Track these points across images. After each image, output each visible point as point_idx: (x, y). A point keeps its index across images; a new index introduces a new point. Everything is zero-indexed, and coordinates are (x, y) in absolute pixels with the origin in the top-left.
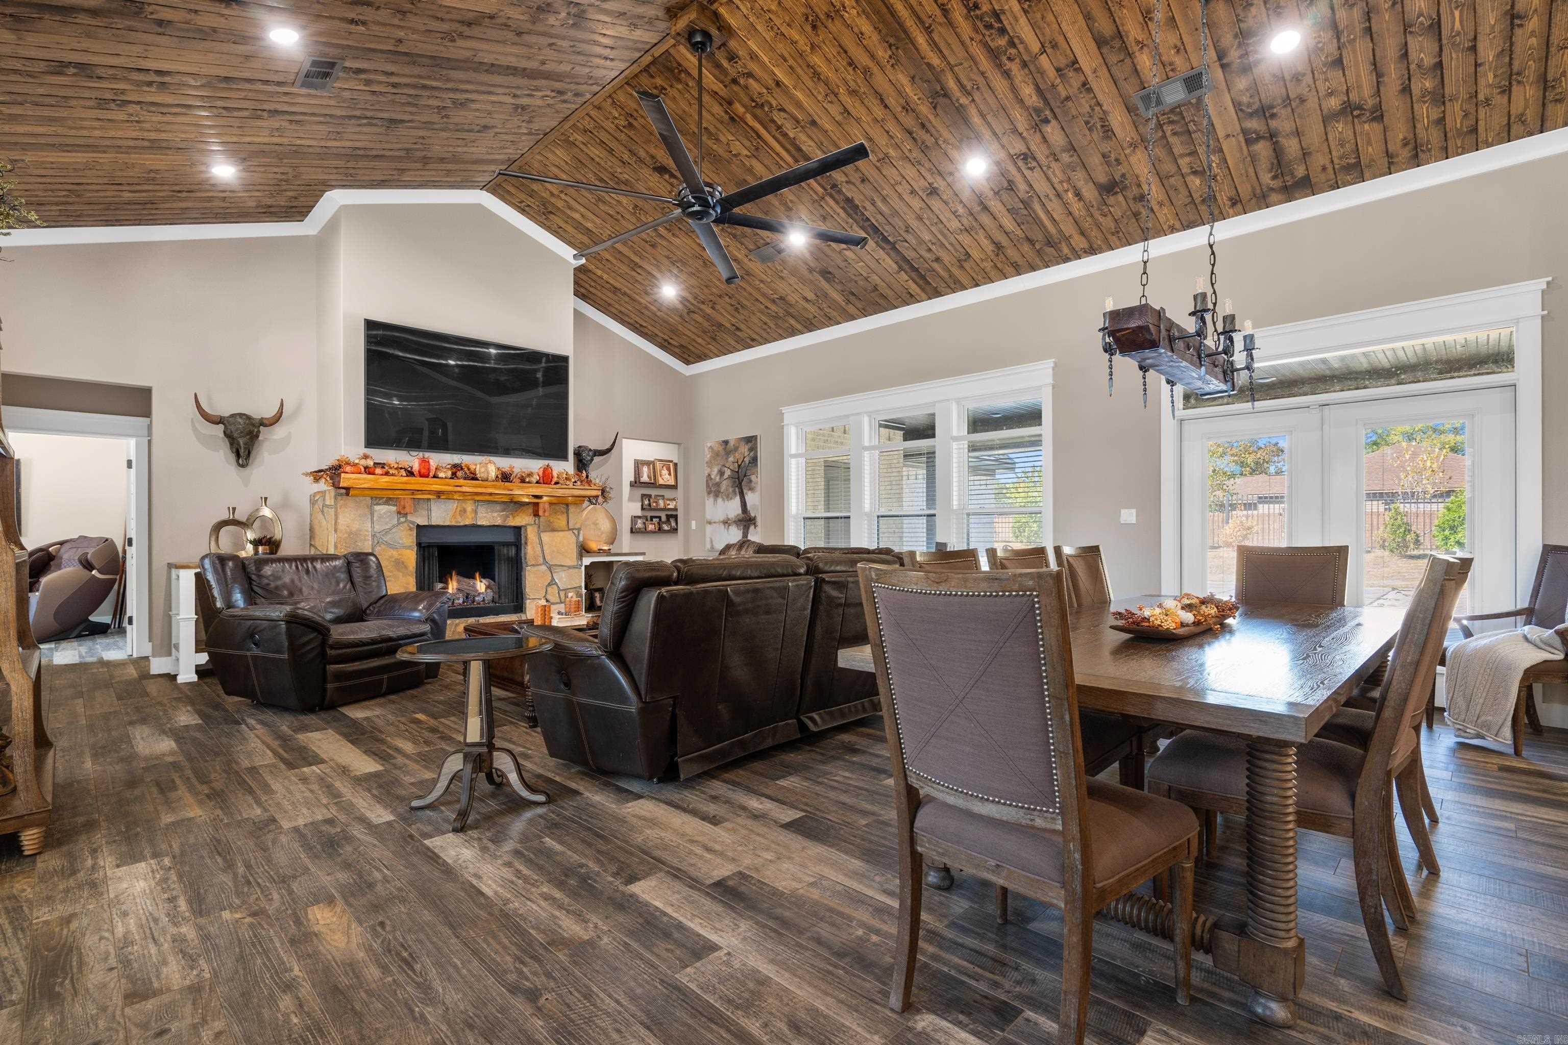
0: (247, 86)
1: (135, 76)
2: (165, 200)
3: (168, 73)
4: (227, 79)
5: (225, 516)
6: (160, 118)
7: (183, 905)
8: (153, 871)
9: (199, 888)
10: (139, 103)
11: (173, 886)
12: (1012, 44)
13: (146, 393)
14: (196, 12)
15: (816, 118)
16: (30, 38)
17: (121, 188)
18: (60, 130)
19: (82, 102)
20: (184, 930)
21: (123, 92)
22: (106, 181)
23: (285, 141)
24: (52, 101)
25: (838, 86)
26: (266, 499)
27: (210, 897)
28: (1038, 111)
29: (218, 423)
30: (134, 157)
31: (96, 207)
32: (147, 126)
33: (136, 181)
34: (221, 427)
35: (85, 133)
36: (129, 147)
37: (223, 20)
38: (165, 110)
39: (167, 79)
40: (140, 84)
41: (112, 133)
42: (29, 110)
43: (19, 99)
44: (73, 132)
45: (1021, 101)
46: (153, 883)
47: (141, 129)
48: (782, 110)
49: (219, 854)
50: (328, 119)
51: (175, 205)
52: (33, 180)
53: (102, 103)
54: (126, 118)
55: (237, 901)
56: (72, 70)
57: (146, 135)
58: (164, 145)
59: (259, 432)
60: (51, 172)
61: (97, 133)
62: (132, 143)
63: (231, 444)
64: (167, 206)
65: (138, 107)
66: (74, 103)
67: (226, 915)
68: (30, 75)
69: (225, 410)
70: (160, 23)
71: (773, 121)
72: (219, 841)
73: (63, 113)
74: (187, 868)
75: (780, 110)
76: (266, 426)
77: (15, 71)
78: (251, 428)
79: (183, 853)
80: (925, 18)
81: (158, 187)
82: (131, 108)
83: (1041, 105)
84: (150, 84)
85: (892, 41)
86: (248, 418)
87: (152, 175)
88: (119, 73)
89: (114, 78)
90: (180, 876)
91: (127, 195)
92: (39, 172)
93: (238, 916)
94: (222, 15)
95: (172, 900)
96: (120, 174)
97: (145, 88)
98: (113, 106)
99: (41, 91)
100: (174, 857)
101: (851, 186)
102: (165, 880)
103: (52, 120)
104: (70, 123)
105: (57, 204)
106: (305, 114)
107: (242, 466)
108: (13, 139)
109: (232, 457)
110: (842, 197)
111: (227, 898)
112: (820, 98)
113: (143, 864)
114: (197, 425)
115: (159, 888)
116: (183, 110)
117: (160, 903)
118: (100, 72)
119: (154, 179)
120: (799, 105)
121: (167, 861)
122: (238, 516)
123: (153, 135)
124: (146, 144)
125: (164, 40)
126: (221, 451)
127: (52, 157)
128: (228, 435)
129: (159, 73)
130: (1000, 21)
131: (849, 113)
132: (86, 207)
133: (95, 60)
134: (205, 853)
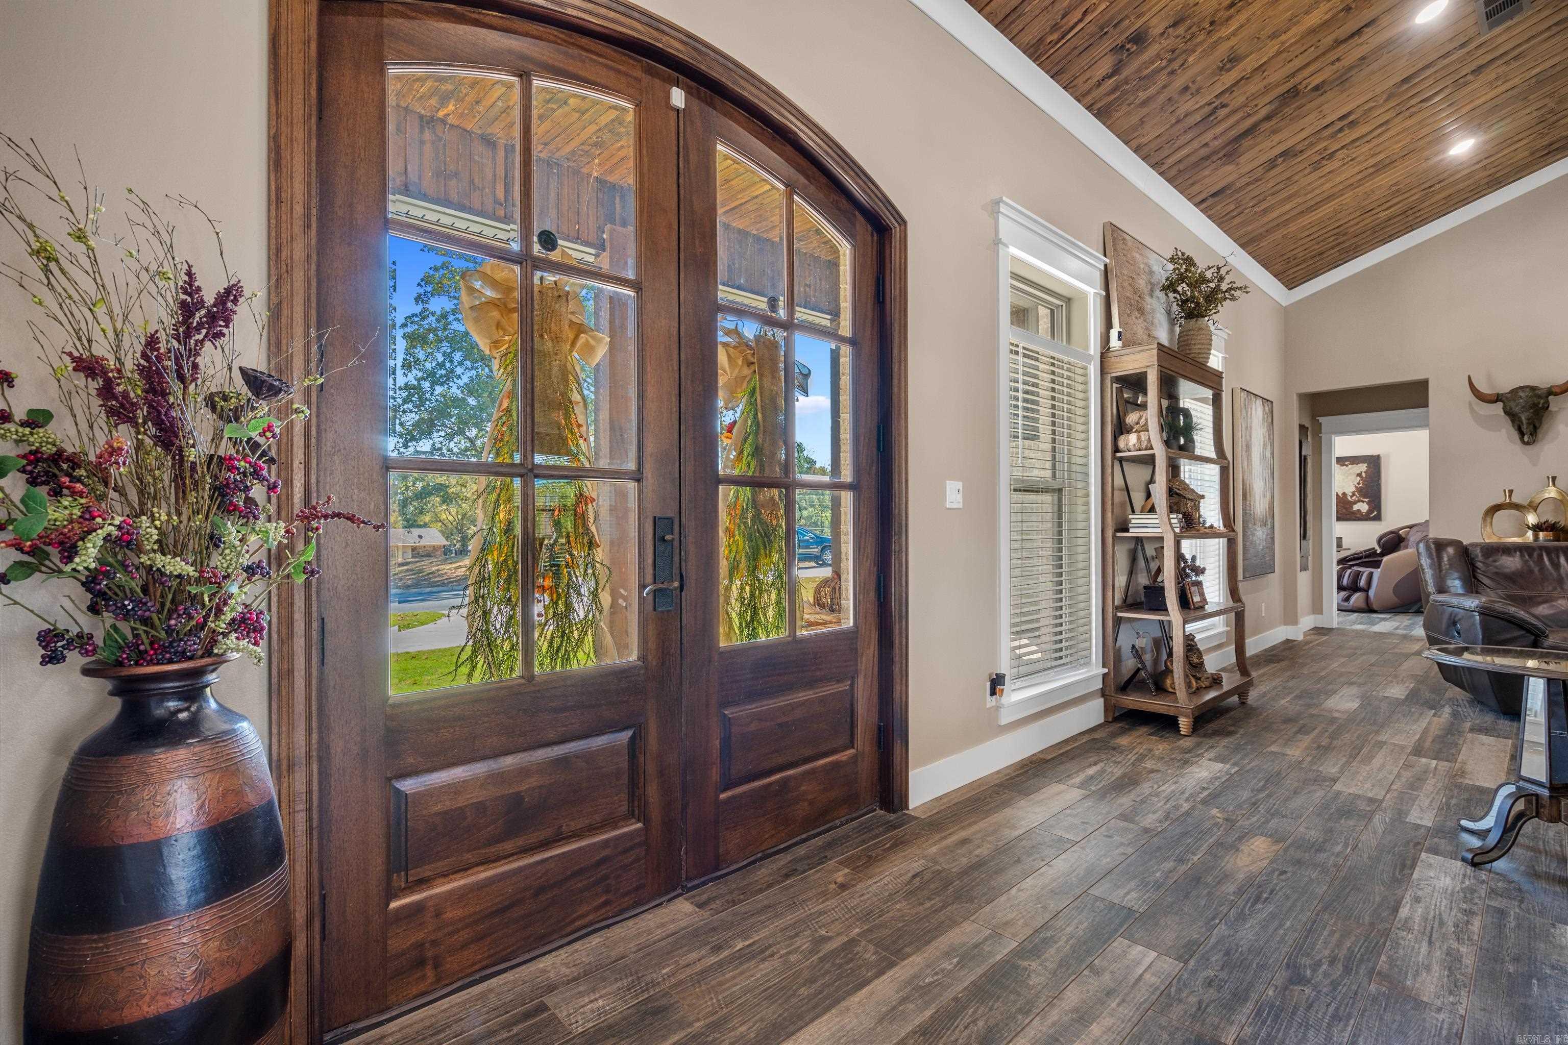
0: (1431, 71)
1: (1327, 133)
2: (1421, 201)
3: (1349, 114)
4: (1405, 81)
5: (1500, 500)
6: (1368, 146)
10: (1343, 147)
13: (1423, 385)
14: (1338, 59)
16: (1242, 160)
17: (1374, 212)
18: (1300, 200)
19: (1301, 174)
21: (1325, 149)
22: (1358, 213)
23: (1517, 81)
24: (1281, 186)
26: (1554, 478)
29: (1496, 402)
30: (1368, 186)
31: (1364, 235)
32: (1361, 158)
33: (1384, 200)
34: (1500, 404)
35: (1317, 192)
36: (1360, 180)
37: (1365, 46)
38: (1368, 138)
39: (1351, 118)
40: (1333, 135)
41: (1338, 180)
42: (1271, 201)
43: (1261, 197)
44: (1309, 196)
47: (1359, 163)
50: (1555, 30)
51: (1433, 200)
52: (1304, 241)
53: (1316, 166)
54: (1341, 163)
56: (1280, 160)
57: (1365, 165)
58: (1387, 162)
59: (1547, 402)
60: (1314, 229)
61: (1328, 186)
62: (1359, 177)
63: (1513, 421)
64: (1427, 204)
65: (1345, 151)
66: (1296, 178)
68: (1257, 180)
69: (1505, 385)
70: (1316, 88)
73: (1294, 188)
76: (1556, 394)
77: (1248, 184)
78: (1536, 400)
81: (1406, 195)
82: (1340, 155)
84: (1341, 130)
86: (1533, 389)
87: (1394, 188)
88: (1313, 139)
89: (1312, 144)
91: (1382, 214)
92: (1307, 233)
94: (1362, 44)
96: (1366, 202)
97: (1340, 135)
98: (1324, 162)
99: (1270, 185)
103: (1290, 198)
104: (1303, 192)
105: (1332, 248)
106: (1519, 45)
107: (1528, 444)
108: (1275, 223)
109: (1515, 435)
114: (1475, 408)
116: (1384, 128)
118: (1300, 147)
119: (1398, 191)
122: (1516, 499)
123: (1372, 161)
124: (1371, 170)
125: (1329, 95)
126: (1504, 431)
127: (1305, 220)
128: (1508, 413)
129: (1341, 119)
132: (1356, 240)
133: (1290, 143)
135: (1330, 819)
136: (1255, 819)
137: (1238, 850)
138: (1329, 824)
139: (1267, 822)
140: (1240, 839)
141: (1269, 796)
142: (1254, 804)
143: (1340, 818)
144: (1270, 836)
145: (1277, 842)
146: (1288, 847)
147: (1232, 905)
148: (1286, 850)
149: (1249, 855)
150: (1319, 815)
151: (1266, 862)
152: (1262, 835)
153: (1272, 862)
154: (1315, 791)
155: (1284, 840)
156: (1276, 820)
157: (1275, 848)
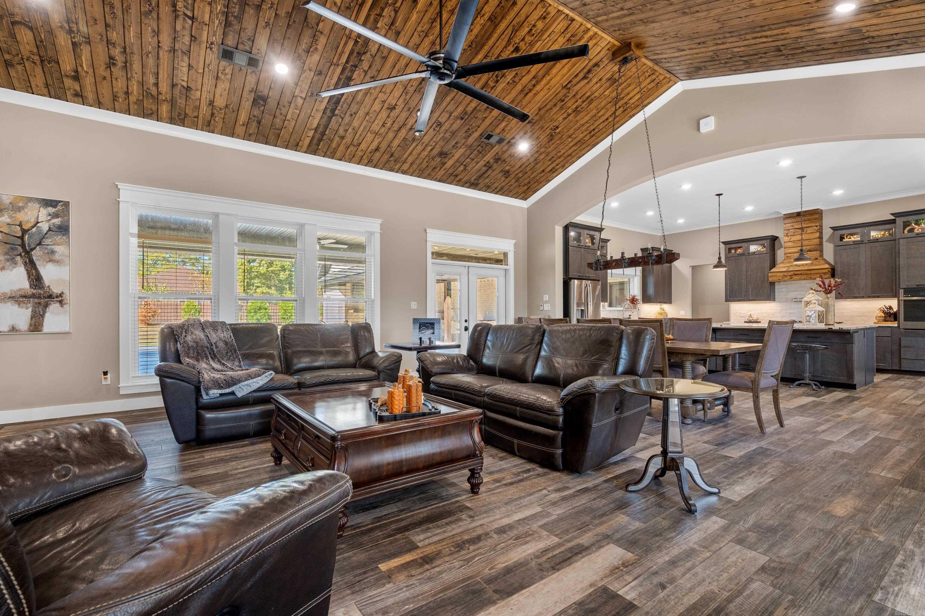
7: (899, 559)
8: (897, 595)
9: (879, 561)
11: (893, 574)
12: (492, 88)
15: (402, 33)
20: (911, 547)
25: (433, 34)
27: (879, 551)
28: (466, 113)
45: (467, 106)
46: (904, 586)
48: (396, 12)
49: (837, 573)
55: (868, 540)
67: (881, 538)
71: (383, 9)
72: (822, 585)
74: (871, 579)
75: (395, 10)
79: (861, 593)
80: (491, 52)
83: (469, 113)
85: (474, 46)
90: (882, 578)
93: (877, 535)
95: (902, 566)
100: (870, 596)
101: (363, 74)
102: (894, 582)
110: (349, 74)
111: (870, 545)
112: (419, 29)
113: (898, 609)
115: (903, 579)
117: (911, 569)
120: (406, 20)
121: (878, 597)
130: (501, 78)
131: (417, 48)
134: (845, 582)
135: (786, 526)
136: (845, 530)
137: (855, 509)
138: (788, 522)
139: (836, 527)
140: (854, 516)
141: (834, 553)
142: (848, 544)
143: (778, 526)
144: (833, 516)
145: (827, 512)
146: (821, 508)
147: (852, 486)
148: (823, 507)
149: (846, 506)
150: (793, 530)
151: (836, 501)
152: (839, 517)
153: (832, 501)
154: (788, 556)
155: (824, 513)
156: (828, 527)
157: (830, 508)
